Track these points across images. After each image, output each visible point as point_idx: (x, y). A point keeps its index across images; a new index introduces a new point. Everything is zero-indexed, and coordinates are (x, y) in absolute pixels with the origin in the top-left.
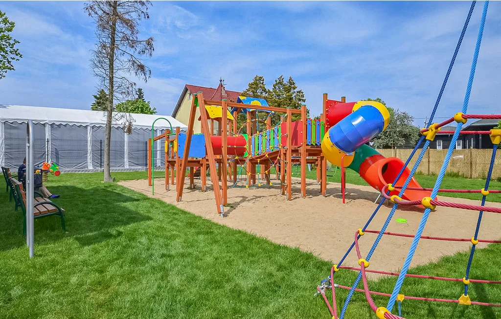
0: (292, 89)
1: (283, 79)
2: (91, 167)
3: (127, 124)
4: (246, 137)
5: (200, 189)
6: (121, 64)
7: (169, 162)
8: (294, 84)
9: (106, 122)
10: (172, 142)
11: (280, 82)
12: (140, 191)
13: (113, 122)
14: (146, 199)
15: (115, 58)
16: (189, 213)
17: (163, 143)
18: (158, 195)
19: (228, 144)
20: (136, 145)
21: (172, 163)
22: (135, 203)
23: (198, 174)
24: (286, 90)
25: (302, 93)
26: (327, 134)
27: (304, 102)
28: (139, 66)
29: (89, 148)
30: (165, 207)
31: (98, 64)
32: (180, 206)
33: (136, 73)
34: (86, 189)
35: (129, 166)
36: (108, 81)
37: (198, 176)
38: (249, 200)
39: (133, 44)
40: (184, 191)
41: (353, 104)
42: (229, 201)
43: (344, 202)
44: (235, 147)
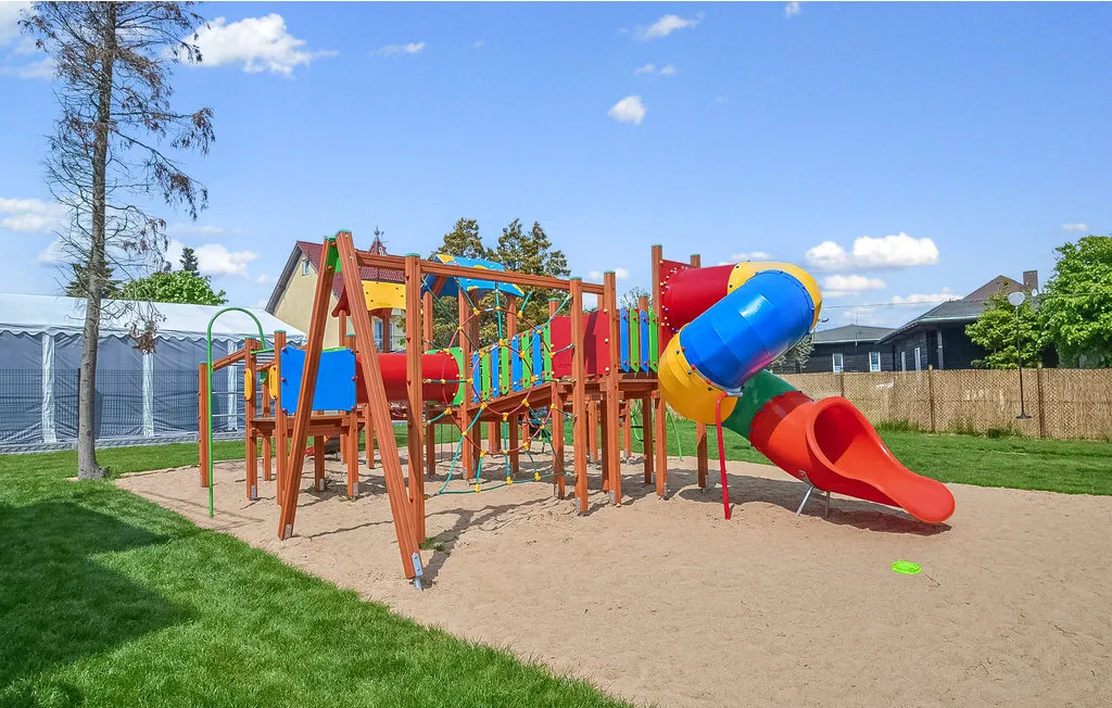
0: (540, 249)
1: (519, 226)
2: (51, 439)
3: (141, 326)
4: (458, 354)
5: (341, 491)
6: (126, 172)
7: (255, 424)
8: (544, 236)
9: (82, 324)
10: (265, 371)
11: (513, 234)
12: (173, 506)
13: (103, 323)
14: (189, 532)
15: (108, 158)
16: (317, 582)
17: (240, 373)
18: (225, 516)
19: (425, 376)
20: (173, 378)
21: (265, 428)
22: (155, 550)
23: (333, 449)
24: (528, 251)
25: (563, 256)
26: (675, 343)
27: (568, 275)
28: (174, 178)
29: (47, 390)
30: (245, 560)
31: (61, 172)
32: (290, 554)
33: (167, 196)
34: (18, 505)
35: (155, 430)
36: (90, 217)
37: (332, 453)
38: (479, 522)
39: (155, 121)
40: (302, 499)
41: (727, 270)
42: (430, 532)
43: (728, 516)
44: (443, 381)
